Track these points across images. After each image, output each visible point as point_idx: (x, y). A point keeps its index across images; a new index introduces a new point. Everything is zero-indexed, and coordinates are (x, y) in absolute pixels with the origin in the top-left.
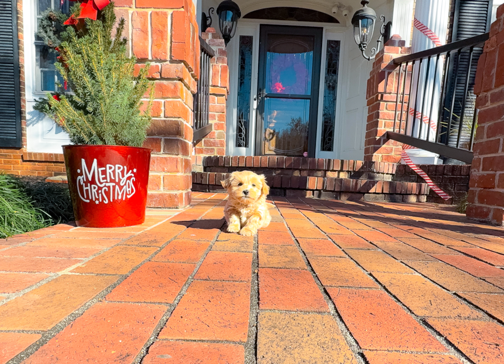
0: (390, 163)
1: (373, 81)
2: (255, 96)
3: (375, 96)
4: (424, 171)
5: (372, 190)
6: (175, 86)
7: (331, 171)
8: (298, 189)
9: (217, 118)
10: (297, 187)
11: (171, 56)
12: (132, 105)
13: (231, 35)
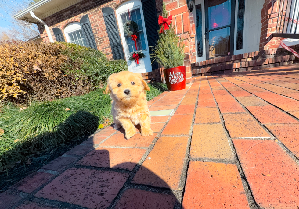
0: (273, 49)
1: (265, 9)
2: (204, 33)
3: (266, 17)
4: (292, 49)
5: (264, 63)
6: (186, 41)
7: (243, 59)
8: (229, 69)
9: (192, 48)
10: (228, 69)
11: (183, 31)
12: (180, 53)
13: (193, 7)
